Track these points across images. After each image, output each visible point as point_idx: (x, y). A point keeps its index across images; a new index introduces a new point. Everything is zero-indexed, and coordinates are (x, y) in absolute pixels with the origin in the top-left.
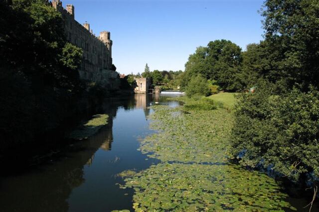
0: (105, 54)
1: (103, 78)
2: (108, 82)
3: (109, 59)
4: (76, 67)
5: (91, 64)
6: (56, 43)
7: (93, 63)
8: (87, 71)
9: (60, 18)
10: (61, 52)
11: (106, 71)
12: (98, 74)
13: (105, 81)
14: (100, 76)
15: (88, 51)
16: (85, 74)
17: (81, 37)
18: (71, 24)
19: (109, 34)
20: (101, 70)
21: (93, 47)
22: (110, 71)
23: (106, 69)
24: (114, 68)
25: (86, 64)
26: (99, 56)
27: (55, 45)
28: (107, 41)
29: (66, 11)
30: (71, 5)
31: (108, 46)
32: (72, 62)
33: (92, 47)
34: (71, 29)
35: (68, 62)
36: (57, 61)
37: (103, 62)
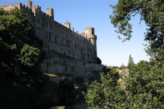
0: (88, 48)
1: (87, 71)
2: (92, 75)
3: (93, 53)
4: (32, 64)
5: (73, 59)
6: (15, 45)
7: (76, 58)
8: (68, 66)
9: (19, 24)
10: (19, 53)
11: (90, 64)
12: (80, 68)
13: (89, 74)
14: (83, 70)
15: (69, 47)
16: (66, 69)
17: (61, 35)
18: (51, 25)
19: (93, 29)
20: (84, 64)
21: (75, 43)
22: (94, 64)
23: (90, 62)
24: (99, 61)
25: (67, 60)
26: (82, 51)
27: (14, 47)
28: (92, 36)
29: (45, 14)
30: (50, 8)
31: (92, 41)
32: (29, 61)
33: (73, 43)
34: (51, 29)
35: (25, 61)
36: (16, 60)
37: (86, 57)
